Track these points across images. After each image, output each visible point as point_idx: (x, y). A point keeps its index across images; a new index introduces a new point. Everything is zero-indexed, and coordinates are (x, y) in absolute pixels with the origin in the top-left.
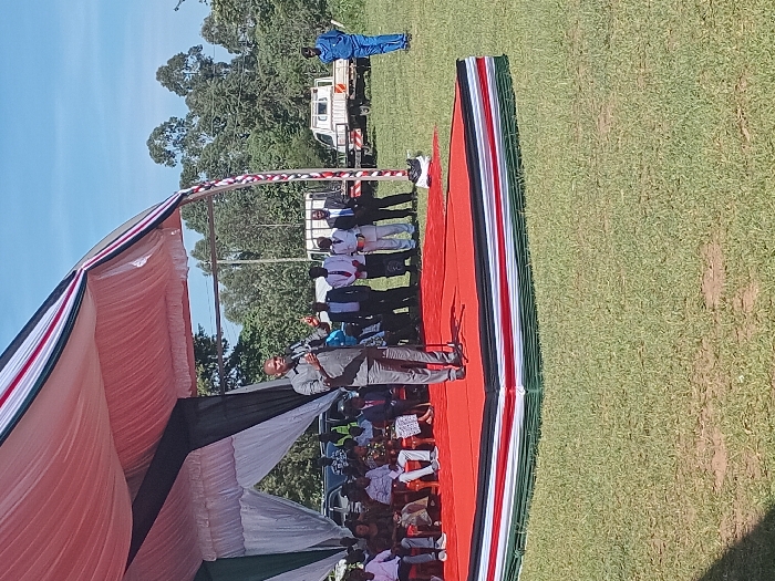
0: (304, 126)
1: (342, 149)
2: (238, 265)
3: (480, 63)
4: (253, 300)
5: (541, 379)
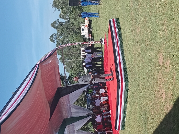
0: (80, 34)
1: (87, 38)
2: (68, 61)
3: (113, 20)
4: (71, 68)
5: (128, 81)
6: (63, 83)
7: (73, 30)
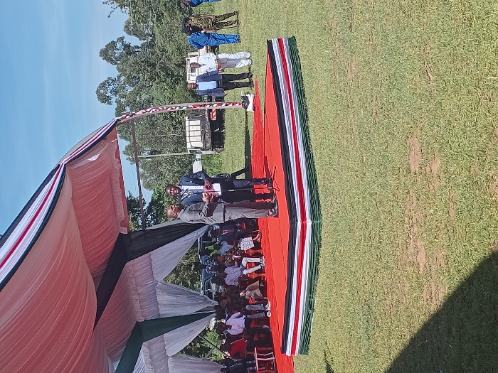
0: (183, 79)
2: (149, 158)
3: (280, 41)
4: (158, 177)
5: (320, 215)
6: (134, 219)
7: (164, 68)
